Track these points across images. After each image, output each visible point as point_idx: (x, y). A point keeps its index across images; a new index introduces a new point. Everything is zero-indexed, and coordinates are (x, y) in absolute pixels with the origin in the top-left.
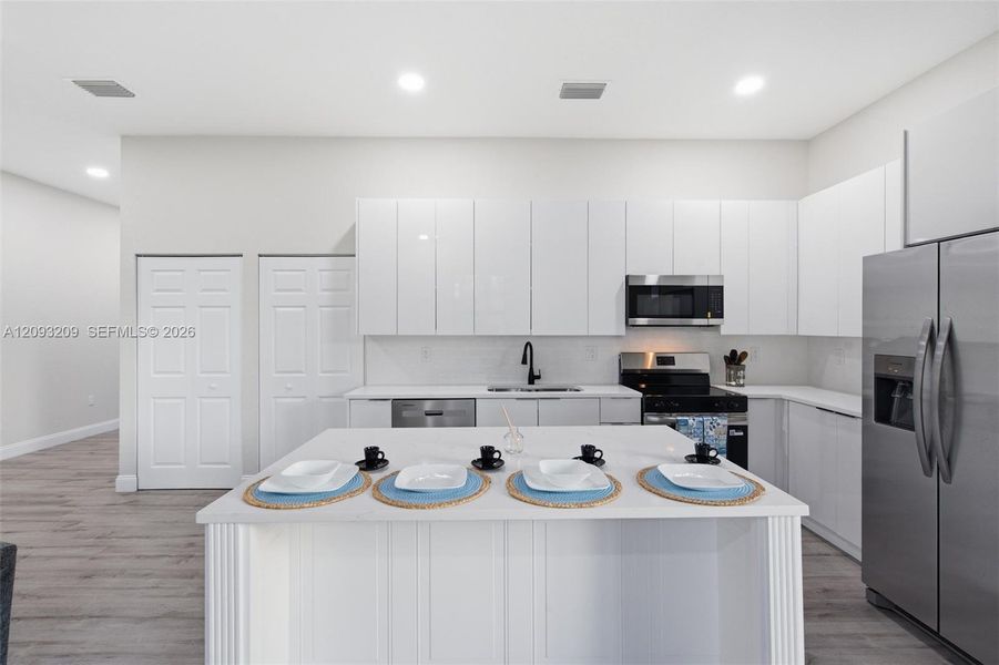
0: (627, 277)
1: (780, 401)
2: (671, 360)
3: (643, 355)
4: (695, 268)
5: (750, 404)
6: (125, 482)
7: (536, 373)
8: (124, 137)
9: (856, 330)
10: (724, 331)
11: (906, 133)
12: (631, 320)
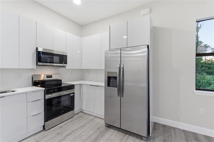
0: (37, 49)
1: (81, 85)
2: (51, 77)
3: (40, 75)
4: (57, 49)
5: (75, 86)
9: (103, 67)
10: (67, 67)
11: (110, 26)
12: (39, 63)
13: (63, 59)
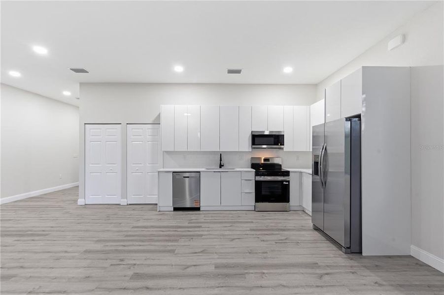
0: (252, 132)
1: (301, 172)
2: (268, 160)
3: (260, 158)
5: (291, 174)
6: (81, 202)
7: (222, 164)
8: (80, 83)
10: (284, 149)
12: (254, 146)
13: (276, 140)
